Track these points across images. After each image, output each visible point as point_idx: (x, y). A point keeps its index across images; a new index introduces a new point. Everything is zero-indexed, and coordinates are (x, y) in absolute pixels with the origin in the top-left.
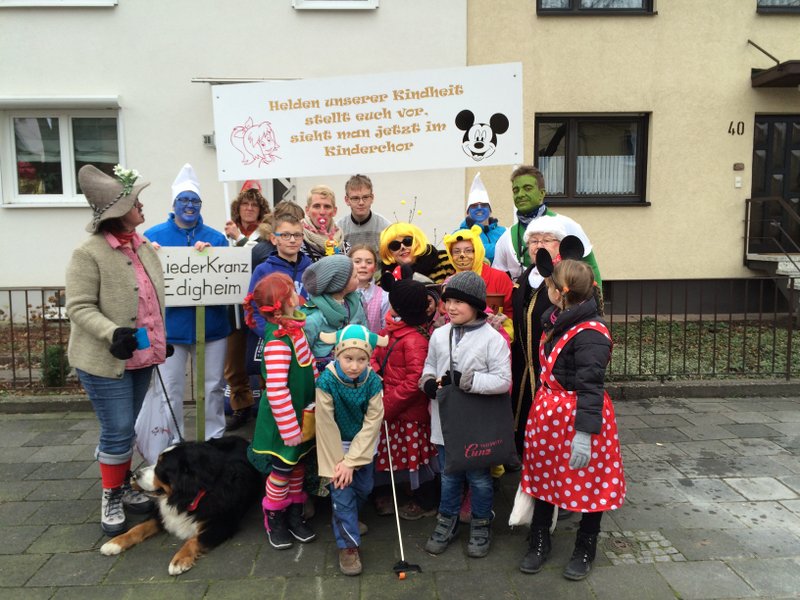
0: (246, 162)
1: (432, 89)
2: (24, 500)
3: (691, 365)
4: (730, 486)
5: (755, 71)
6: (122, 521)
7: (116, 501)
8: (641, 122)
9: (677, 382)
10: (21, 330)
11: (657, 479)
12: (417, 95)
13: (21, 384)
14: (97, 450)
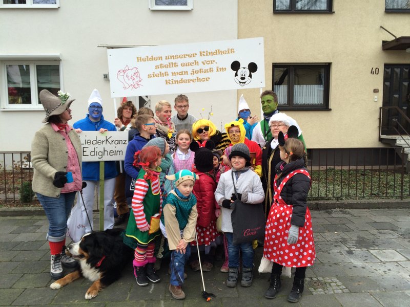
0: (125, 88)
1: (219, 50)
2: (11, 261)
3: (352, 192)
4: (372, 254)
5: (384, 42)
6: (61, 271)
7: (58, 261)
8: (326, 68)
9: (345, 201)
10: (9, 174)
11: (335, 250)
12: (211, 54)
13: (10, 201)
14: (48, 235)
